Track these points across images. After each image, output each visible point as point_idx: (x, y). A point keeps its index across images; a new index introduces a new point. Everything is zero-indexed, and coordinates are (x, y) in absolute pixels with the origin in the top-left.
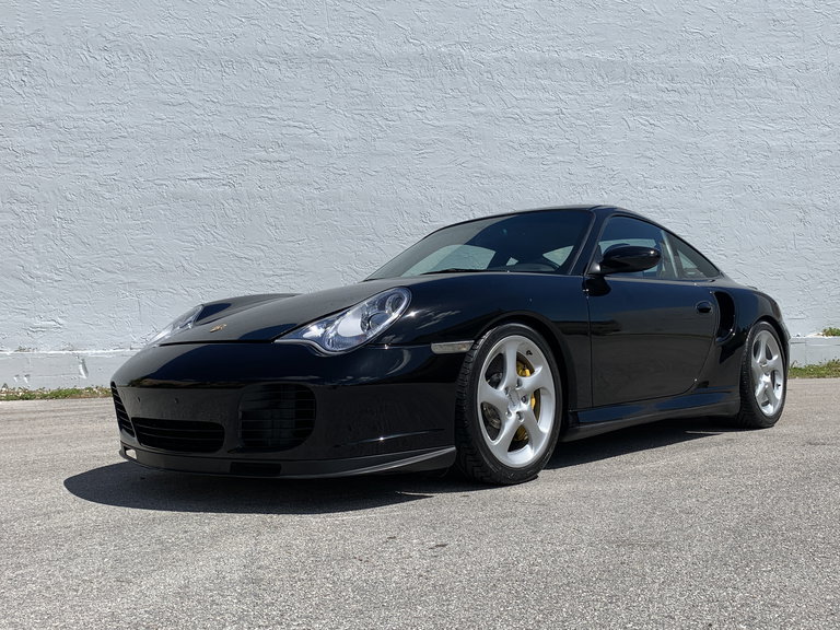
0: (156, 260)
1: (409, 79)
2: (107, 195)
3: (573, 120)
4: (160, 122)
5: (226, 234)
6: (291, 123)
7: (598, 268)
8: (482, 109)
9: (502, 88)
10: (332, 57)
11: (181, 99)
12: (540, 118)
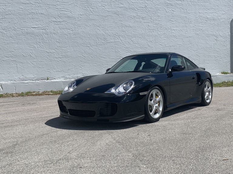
0: (22, 53)
2: (5, 33)
3: (150, 9)
4: (21, 9)
5: (43, 45)
6: (63, 10)
7: (170, 70)
8: (122, 6)
12: (140, 8)
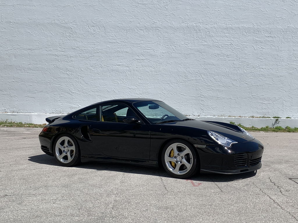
0: (106, 89)
1: (183, 34)
3: (236, 47)
4: (108, 48)
5: (126, 82)
6: (146, 48)
8: (206, 43)
9: (213, 36)
10: (159, 28)
11: (114, 41)
12: (225, 46)
